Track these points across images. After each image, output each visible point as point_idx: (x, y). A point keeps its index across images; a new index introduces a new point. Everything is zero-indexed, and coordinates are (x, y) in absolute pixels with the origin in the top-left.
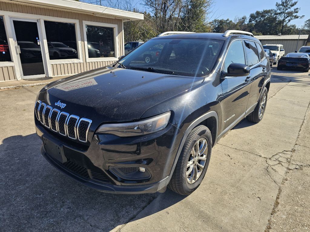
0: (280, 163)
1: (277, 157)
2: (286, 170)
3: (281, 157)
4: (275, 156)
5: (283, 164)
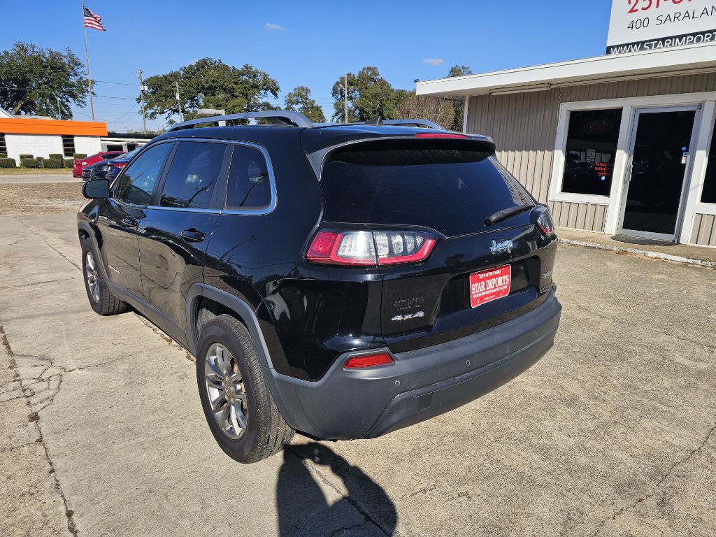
0: (40, 380)
1: (54, 385)
2: (22, 377)
3: (48, 389)
4: (57, 382)
5: (34, 381)
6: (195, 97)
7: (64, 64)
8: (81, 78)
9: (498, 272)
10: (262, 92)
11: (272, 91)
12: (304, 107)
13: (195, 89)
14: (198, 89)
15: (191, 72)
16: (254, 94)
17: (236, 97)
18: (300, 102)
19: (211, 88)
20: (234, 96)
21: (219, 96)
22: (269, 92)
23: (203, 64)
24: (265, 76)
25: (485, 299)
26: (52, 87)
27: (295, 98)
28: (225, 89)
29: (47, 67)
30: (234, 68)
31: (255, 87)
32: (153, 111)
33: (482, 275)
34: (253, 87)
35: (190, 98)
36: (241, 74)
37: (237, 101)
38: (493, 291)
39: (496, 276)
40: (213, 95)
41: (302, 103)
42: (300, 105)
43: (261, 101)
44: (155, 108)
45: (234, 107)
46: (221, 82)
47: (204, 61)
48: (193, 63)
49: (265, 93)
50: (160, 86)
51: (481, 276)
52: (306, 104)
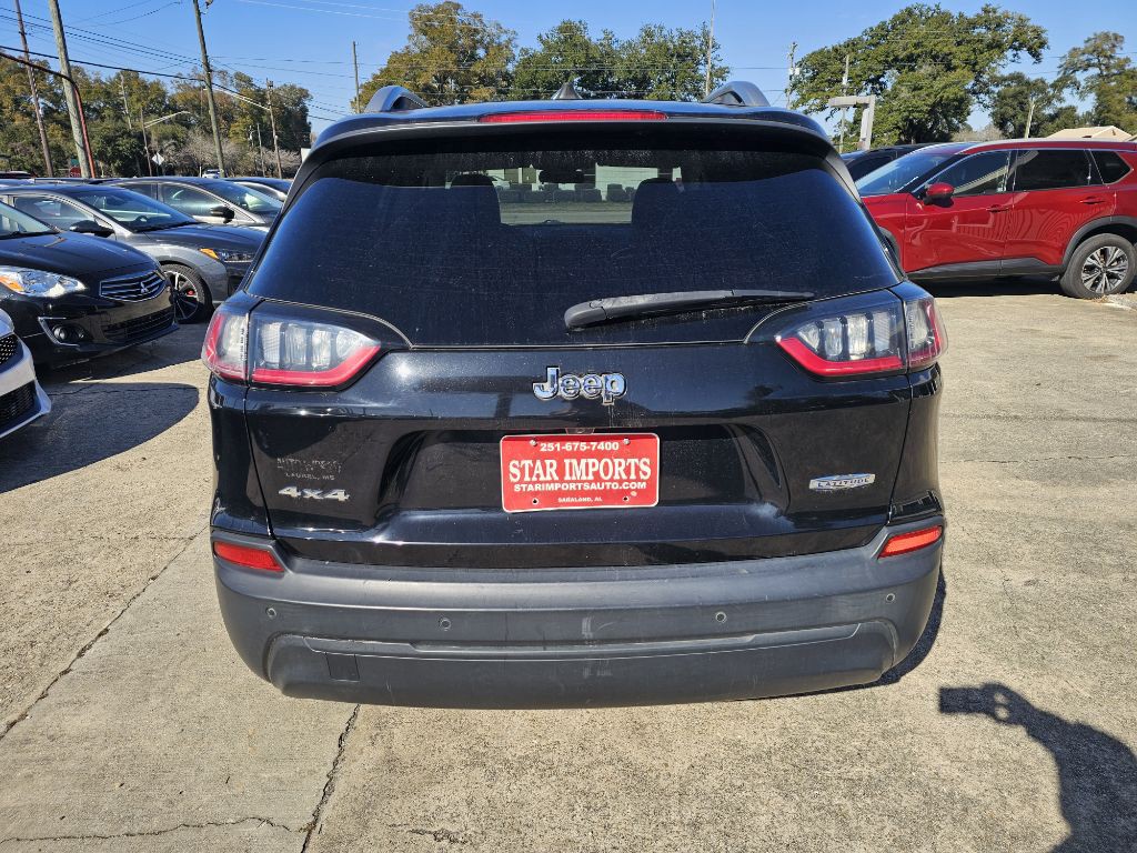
6: (879, 77)
7: (693, 49)
8: (713, 67)
9: (613, 446)
10: (1009, 54)
11: (1029, 50)
12: (1100, 75)
13: (880, 62)
14: (887, 62)
15: (880, 34)
16: (991, 60)
17: (955, 68)
18: (1094, 65)
19: (911, 58)
20: (949, 68)
21: (922, 71)
22: (1024, 53)
23: (907, 17)
24: (1021, 23)
25: (560, 500)
26: (674, 85)
27: (1084, 58)
28: (935, 58)
29: (672, 56)
30: (961, 15)
31: (996, 46)
32: (807, 107)
33: (551, 445)
34: (990, 47)
35: (869, 81)
36: (973, 24)
37: (953, 76)
38: (587, 487)
39: (600, 455)
40: (913, 69)
41: (1099, 65)
42: (1094, 71)
43: (1005, 72)
44: (810, 102)
45: (945, 87)
46: (929, 45)
47: (910, 12)
48: (888, 18)
49: (1015, 56)
50: (824, 65)
51: (547, 447)
52: (1107, 67)
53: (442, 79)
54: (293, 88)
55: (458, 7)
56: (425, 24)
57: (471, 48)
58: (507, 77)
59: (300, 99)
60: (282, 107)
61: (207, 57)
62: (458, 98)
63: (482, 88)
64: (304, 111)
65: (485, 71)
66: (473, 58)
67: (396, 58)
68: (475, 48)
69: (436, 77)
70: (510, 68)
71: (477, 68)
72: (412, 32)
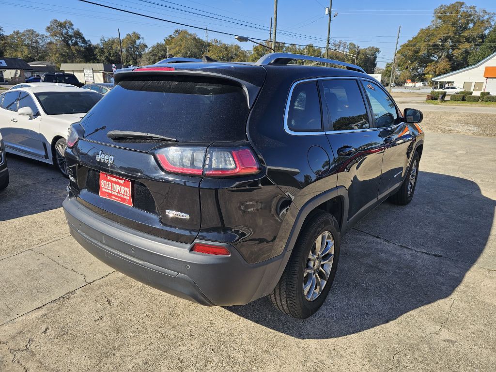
25: (112, 197)
53: (444, 40)
54: (373, 48)
55: (462, 4)
56: (442, 15)
57: (465, 24)
58: (483, 37)
59: (375, 53)
60: (366, 56)
61: (329, 38)
62: (451, 48)
63: (466, 44)
64: (376, 58)
65: (470, 35)
66: (465, 28)
67: (422, 31)
68: (468, 23)
69: (441, 40)
70: (487, 32)
71: (466, 34)
72: (434, 19)
